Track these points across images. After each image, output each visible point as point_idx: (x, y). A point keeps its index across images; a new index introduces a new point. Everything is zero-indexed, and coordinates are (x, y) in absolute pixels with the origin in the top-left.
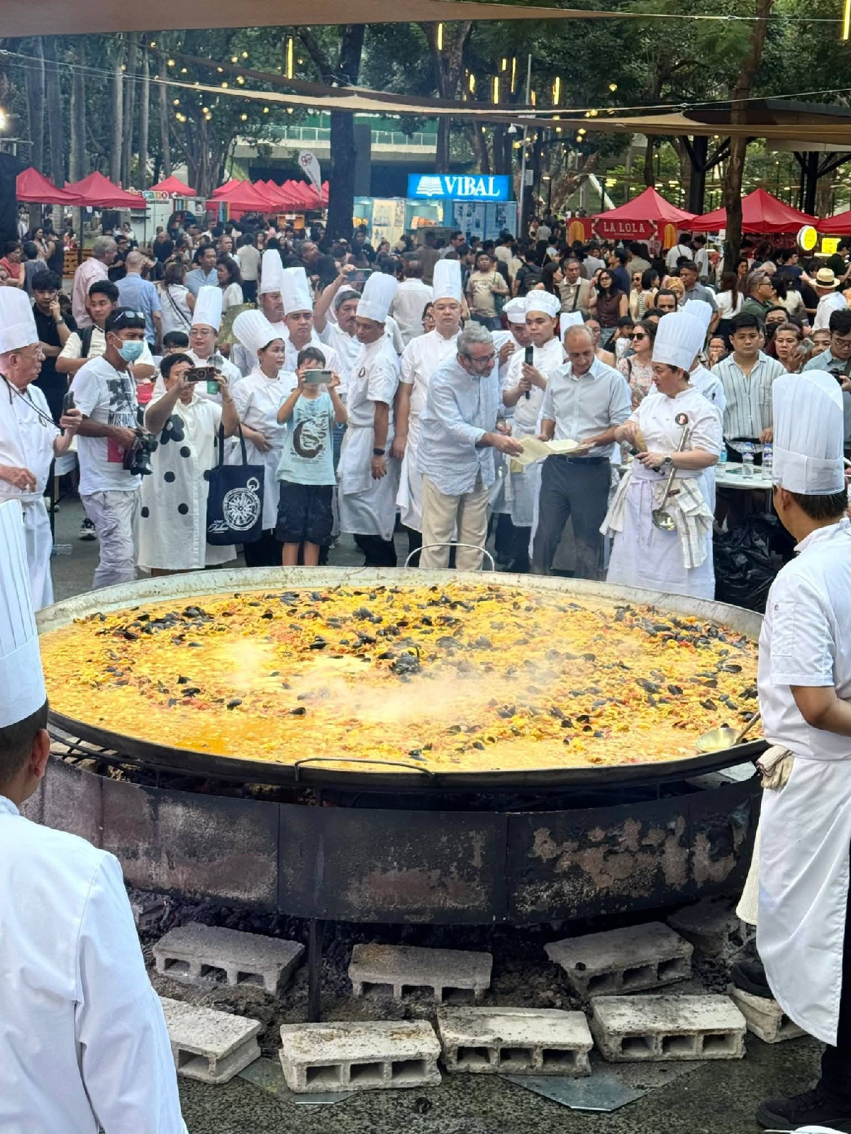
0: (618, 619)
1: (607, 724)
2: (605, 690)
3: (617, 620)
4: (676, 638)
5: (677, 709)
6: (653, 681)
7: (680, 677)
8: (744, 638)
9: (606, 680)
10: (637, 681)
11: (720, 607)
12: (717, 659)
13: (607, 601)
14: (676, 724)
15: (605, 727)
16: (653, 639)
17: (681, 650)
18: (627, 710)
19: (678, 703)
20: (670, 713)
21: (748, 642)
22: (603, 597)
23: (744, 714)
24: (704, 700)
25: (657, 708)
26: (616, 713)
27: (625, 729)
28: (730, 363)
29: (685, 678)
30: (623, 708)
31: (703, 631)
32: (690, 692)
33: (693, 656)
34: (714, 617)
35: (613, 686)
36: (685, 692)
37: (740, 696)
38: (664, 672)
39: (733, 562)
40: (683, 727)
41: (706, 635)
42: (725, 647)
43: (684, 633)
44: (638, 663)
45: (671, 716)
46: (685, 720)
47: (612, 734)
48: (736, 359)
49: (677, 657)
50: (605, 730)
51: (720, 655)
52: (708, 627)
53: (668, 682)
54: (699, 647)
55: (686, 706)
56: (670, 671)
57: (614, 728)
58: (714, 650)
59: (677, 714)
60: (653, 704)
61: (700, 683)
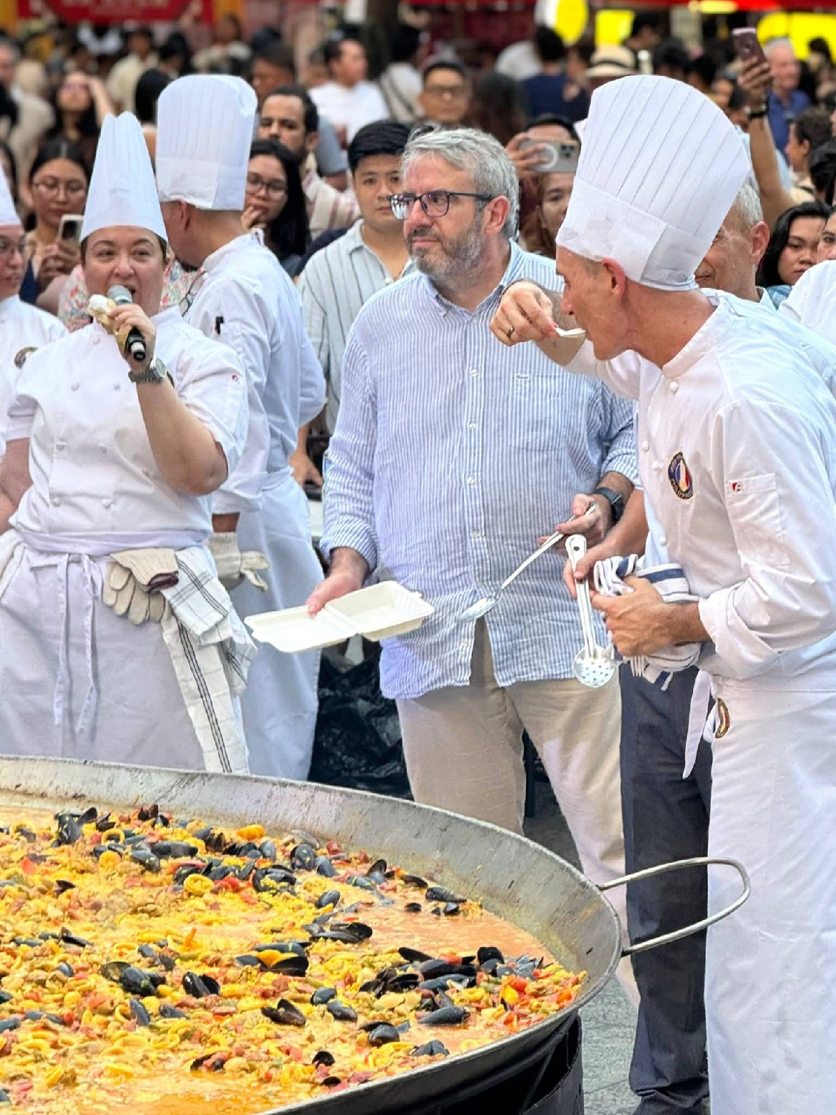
0: (64, 839)
1: (22, 1070)
2: (17, 995)
3: (61, 841)
4: (207, 871)
5: (205, 1029)
6: (143, 969)
7: (213, 956)
8: (381, 865)
9: (23, 972)
10: (105, 973)
11: (320, 796)
12: (310, 914)
13: (38, 803)
14: (197, 1064)
15: (14, 1078)
16: (150, 877)
17: (220, 898)
18: (76, 1039)
19: (209, 1015)
20: (186, 1036)
21: (390, 876)
22: (25, 793)
23: (370, 1028)
24: (273, 1004)
25: (152, 1028)
26: (45, 1045)
27: (69, 1081)
28: (352, 246)
29: (225, 959)
30: (64, 1034)
31: (279, 855)
32: (237, 988)
33: (250, 912)
34: (308, 822)
35: (42, 983)
36: (224, 989)
37: (365, 988)
38: (171, 946)
39: (375, 735)
40: (219, 1066)
41: (286, 863)
42: (331, 886)
43: (230, 861)
44: (110, 933)
45: (186, 1044)
46: (222, 1049)
47: (33, 1094)
48: (365, 237)
49: (210, 915)
50: (15, 1086)
51: (319, 905)
52: (291, 847)
53: (181, 968)
54: (266, 889)
55: (228, 1020)
56: (189, 943)
57: (39, 1081)
58: (304, 895)
59: (202, 1040)
60: (143, 1018)
61: (264, 967)
